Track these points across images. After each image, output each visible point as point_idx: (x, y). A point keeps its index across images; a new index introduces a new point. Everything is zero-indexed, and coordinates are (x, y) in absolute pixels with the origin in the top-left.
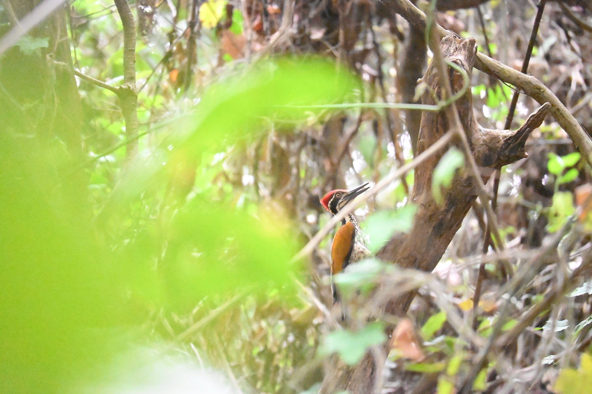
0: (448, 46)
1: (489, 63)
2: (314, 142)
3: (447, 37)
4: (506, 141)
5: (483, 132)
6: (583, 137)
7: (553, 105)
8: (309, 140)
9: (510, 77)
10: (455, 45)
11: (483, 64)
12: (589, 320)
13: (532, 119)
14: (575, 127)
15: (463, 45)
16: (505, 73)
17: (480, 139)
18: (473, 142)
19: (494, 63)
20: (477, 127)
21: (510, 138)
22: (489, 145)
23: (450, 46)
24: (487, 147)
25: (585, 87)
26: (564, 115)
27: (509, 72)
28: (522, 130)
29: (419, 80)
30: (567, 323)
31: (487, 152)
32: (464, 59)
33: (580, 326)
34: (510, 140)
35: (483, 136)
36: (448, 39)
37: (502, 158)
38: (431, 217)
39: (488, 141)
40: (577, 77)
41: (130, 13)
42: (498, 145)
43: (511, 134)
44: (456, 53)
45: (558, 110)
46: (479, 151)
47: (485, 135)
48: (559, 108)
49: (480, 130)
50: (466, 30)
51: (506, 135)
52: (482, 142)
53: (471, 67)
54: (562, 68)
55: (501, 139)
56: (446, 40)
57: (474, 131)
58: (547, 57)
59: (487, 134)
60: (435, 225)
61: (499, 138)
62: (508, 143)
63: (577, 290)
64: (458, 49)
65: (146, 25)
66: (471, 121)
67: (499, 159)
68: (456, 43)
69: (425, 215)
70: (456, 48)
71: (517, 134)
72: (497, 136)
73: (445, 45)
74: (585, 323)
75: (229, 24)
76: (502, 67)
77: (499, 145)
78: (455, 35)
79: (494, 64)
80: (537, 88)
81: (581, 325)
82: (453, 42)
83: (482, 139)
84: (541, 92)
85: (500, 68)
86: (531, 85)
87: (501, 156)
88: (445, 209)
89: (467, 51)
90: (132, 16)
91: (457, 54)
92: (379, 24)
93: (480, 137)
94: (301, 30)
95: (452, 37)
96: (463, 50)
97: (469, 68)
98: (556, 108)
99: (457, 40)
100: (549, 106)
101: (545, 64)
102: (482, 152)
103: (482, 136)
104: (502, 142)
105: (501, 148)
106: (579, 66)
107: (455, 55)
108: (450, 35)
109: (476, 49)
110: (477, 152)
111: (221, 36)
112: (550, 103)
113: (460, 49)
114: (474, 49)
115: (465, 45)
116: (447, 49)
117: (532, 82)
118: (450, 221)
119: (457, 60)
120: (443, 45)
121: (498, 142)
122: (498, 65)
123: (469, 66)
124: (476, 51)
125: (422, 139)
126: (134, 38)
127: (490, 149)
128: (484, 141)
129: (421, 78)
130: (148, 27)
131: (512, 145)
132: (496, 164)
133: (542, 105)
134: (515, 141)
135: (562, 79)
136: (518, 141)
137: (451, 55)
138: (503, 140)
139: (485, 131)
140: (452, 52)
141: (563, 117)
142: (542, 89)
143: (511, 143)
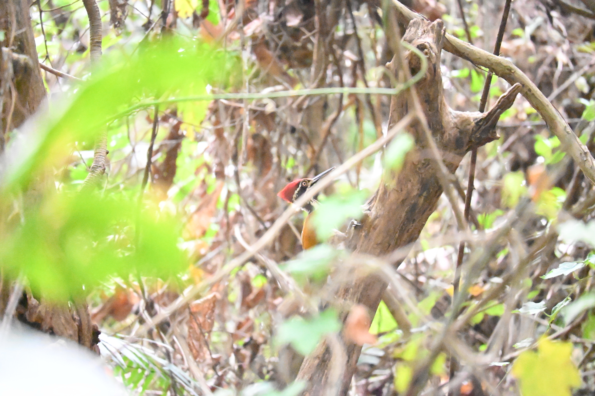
0: (416, 29)
1: (459, 44)
2: (293, 130)
3: (415, 19)
4: (477, 123)
5: (454, 115)
6: (556, 117)
7: (523, 86)
8: (288, 128)
9: (480, 58)
10: (423, 27)
11: (453, 46)
12: (566, 301)
13: (502, 100)
14: (547, 107)
15: (431, 27)
16: (475, 54)
17: (450, 121)
18: (443, 125)
19: (464, 44)
20: (448, 110)
21: (481, 120)
22: (460, 128)
23: (418, 29)
24: (458, 130)
25: (571, 66)
26: (536, 95)
27: (479, 53)
28: (493, 112)
29: (388, 64)
30: (545, 305)
31: (458, 135)
32: (432, 41)
33: (556, 308)
34: (481, 122)
35: (454, 119)
36: (416, 22)
37: (473, 141)
38: (403, 201)
39: (459, 124)
40: (562, 58)
41: (95, 5)
42: (469, 127)
43: (482, 116)
44: (424, 36)
45: (530, 90)
46: (450, 135)
47: (455, 118)
48: (531, 88)
49: (451, 113)
50: (448, 13)
51: (477, 117)
52: (452, 125)
54: (549, 49)
55: (472, 121)
56: (414, 23)
57: (444, 114)
58: (533, 38)
59: (458, 116)
60: (408, 209)
61: (470, 121)
62: (479, 125)
63: (552, 272)
64: (426, 32)
65: (119, 17)
66: (441, 103)
67: (470, 141)
69: (398, 200)
70: (424, 31)
71: (487, 116)
72: (467, 119)
74: (562, 304)
75: (205, 14)
76: (471, 48)
78: (422, 18)
79: (464, 46)
80: (508, 69)
81: (558, 306)
82: (421, 24)
83: (453, 122)
84: (512, 73)
85: (470, 50)
86: (502, 66)
87: (473, 139)
88: (418, 193)
89: (435, 33)
90: (98, 8)
92: (358, 9)
93: (451, 119)
94: (279, 17)
95: (420, 20)
96: (431, 32)
97: (438, 50)
98: (528, 88)
99: (425, 22)
100: (519, 86)
101: (531, 45)
102: (453, 135)
103: (452, 118)
104: (473, 124)
105: (473, 130)
106: (566, 46)
107: (423, 38)
108: (419, 17)
109: (445, 31)
110: (448, 135)
111: (198, 26)
112: (521, 84)
113: (428, 32)
114: (443, 32)
115: (433, 27)
116: (414, 33)
117: (502, 63)
118: (423, 204)
119: (425, 42)
120: (411, 28)
121: (469, 124)
122: (468, 46)
123: (438, 48)
124: (445, 34)
125: (392, 123)
126: (100, 30)
127: (461, 132)
128: (455, 123)
129: (390, 62)
130: (120, 19)
131: (483, 127)
132: (468, 147)
133: (512, 85)
134: (485, 123)
135: (548, 61)
136: (490, 123)
137: (419, 37)
138: (474, 122)
139: (456, 114)
141: (535, 97)
142: (513, 69)
143: (482, 125)
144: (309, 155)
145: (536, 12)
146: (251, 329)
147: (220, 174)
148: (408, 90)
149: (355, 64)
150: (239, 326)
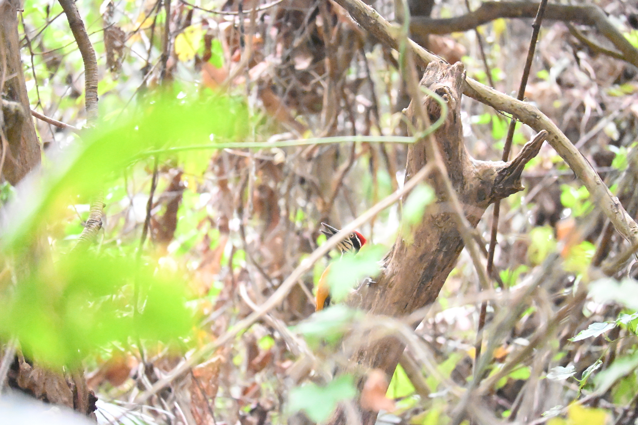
0: (434, 73)
1: (480, 89)
2: (302, 181)
3: (433, 62)
4: (500, 173)
5: (475, 164)
6: (585, 166)
7: (550, 133)
8: (297, 179)
9: (503, 103)
10: (442, 70)
11: (474, 91)
12: (596, 365)
13: (527, 148)
14: (575, 156)
15: (451, 70)
16: (497, 99)
17: (472, 171)
18: (464, 175)
19: (486, 89)
20: (469, 159)
21: (505, 169)
22: (482, 178)
23: (437, 72)
24: (480, 180)
25: (600, 112)
26: (563, 142)
27: (502, 98)
28: (517, 161)
29: (404, 111)
30: (573, 369)
31: (480, 185)
32: (452, 86)
33: (587, 372)
34: (504, 172)
35: (475, 169)
36: (435, 65)
37: (496, 192)
38: (421, 258)
39: (481, 174)
40: (590, 103)
41: (91, 48)
42: (491, 178)
43: (506, 166)
44: (443, 79)
45: (556, 137)
46: (471, 186)
47: (477, 167)
48: (558, 135)
49: (472, 162)
50: (468, 54)
51: (500, 167)
52: (474, 175)
53: (459, 94)
54: (576, 92)
55: (495, 170)
56: (432, 66)
57: (465, 164)
58: (559, 81)
59: (479, 166)
60: (426, 266)
61: (492, 171)
62: (502, 175)
63: (581, 333)
64: (445, 75)
65: (115, 60)
66: (462, 152)
67: (493, 192)
68: (443, 69)
69: (415, 256)
70: (443, 74)
71: (511, 165)
72: (490, 168)
73: (431, 72)
74: (593, 368)
75: (208, 56)
76: (494, 93)
77: (493, 178)
78: (441, 61)
80: (533, 115)
81: (588, 370)
82: (440, 67)
83: (474, 172)
84: (537, 119)
85: (492, 95)
86: (526, 111)
87: (496, 190)
88: (437, 249)
89: (455, 77)
90: (93, 51)
91: (444, 81)
92: (371, 50)
93: (472, 169)
94: (287, 59)
95: (439, 63)
96: (450, 76)
97: (458, 95)
98: (554, 135)
99: (444, 65)
100: (545, 134)
101: (556, 89)
102: (474, 186)
103: (473, 168)
104: (496, 174)
105: (495, 180)
106: (594, 90)
107: (442, 82)
108: (437, 60)
109: (465, 74)
110: (469, 186)
111: (200, 69)
112: (547, 131)
113: (448, 75)
114: (463, 75)
115: (453, 71)
116: (433, 76)
117: (527, 108)
118: (442, 260)
119: (444, 87)
120: (429, 71)
121: (492, 175)
122: (490, 91)
123: (458, 93)
124: (465, 77)
125: (410, 173)
126: (96, 74)
127: (483, 183)
128: (477, 174)
129: (406, 107)
130: (117, 62)
131: (506, 178)
132: (490, 198)
133: (538, 133)
134: (509, 173)
135: (575, 105)
136: (514, 173)
137: (438, 82)
138: (497, 172)
139: (477, 163)
140: (438, 79)
141: (562, 145)
142: (539, 116)
143: (506, 175)
144: (320, 208)
145: (562, 53)
146: (258, 394)
147: (224, 229)
148: (427, 138)
149: (368, 109)
150: (245, 391)
